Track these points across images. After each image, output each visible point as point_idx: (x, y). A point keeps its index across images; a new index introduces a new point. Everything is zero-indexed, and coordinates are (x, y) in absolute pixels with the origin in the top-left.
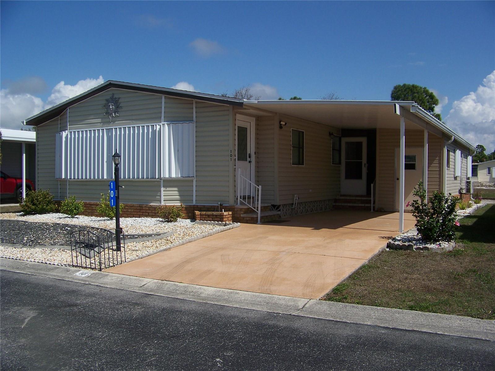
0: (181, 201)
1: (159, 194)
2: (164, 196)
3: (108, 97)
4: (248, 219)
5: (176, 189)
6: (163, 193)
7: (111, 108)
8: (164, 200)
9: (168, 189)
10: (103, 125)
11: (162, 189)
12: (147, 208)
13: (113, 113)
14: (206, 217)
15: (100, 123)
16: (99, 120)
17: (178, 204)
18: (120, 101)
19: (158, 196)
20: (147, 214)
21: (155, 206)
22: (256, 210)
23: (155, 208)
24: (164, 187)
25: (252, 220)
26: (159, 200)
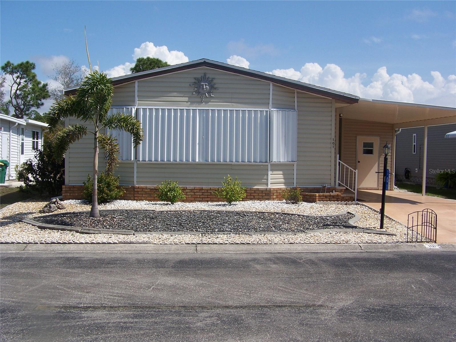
0: (285, 184)
1: (265, 177)
2: (271, 179)
3: (199, 76)
4: (347, 198)
5: (281, 172)
6: (270, 176)
7: (205, 88)
8: (271, 183)
9: (275, 172)
10: (190, 104)
11: (270, 173)
12: (253, 192)
13: (207, 94)
14: (324, 198)
15: (187, 102)
16: (186, 99)
17: (283, 186)
18: (215, 81)
19: (265, 179)
20: (252, 197)
21: (262, 189)
22: (352, 190)
23: (262, 191)
24: (271, 170)
25: (351, 199)
26: (266, 183)
